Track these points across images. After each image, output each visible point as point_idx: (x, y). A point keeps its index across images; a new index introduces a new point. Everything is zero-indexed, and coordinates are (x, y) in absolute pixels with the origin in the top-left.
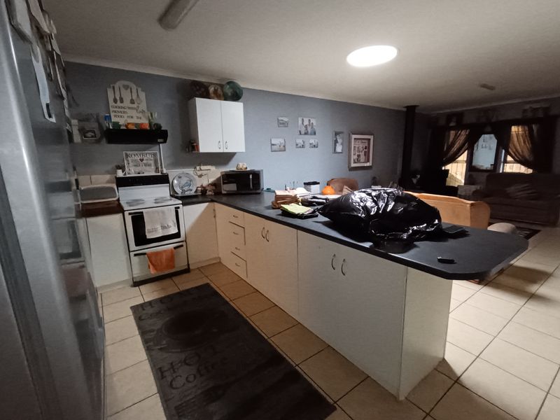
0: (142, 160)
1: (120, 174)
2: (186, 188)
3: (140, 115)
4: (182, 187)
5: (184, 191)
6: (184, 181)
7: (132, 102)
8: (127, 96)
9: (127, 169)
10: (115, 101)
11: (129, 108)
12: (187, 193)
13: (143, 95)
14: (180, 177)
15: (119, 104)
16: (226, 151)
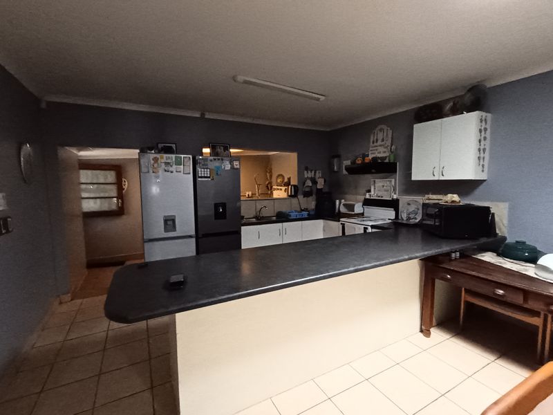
0: (383, 186)
1: (368, 196)
2: (412, 216)
3: (385, 150)
4: (409, 214)
5: (409, 218)
6: (412, 208)
7: (383, 140)
8: (380, 136)
9: (372, 193)
10: (373, 143)
11: (380, 146)
12: (412, 221)
13: (390, 132)
14: (409, 204)
15: (375, 144)
16: (442, 178)
